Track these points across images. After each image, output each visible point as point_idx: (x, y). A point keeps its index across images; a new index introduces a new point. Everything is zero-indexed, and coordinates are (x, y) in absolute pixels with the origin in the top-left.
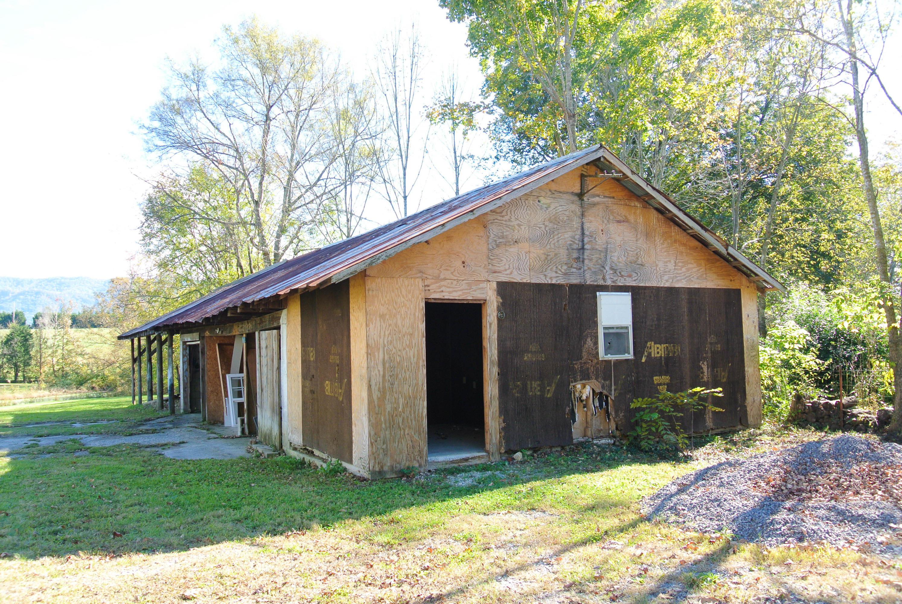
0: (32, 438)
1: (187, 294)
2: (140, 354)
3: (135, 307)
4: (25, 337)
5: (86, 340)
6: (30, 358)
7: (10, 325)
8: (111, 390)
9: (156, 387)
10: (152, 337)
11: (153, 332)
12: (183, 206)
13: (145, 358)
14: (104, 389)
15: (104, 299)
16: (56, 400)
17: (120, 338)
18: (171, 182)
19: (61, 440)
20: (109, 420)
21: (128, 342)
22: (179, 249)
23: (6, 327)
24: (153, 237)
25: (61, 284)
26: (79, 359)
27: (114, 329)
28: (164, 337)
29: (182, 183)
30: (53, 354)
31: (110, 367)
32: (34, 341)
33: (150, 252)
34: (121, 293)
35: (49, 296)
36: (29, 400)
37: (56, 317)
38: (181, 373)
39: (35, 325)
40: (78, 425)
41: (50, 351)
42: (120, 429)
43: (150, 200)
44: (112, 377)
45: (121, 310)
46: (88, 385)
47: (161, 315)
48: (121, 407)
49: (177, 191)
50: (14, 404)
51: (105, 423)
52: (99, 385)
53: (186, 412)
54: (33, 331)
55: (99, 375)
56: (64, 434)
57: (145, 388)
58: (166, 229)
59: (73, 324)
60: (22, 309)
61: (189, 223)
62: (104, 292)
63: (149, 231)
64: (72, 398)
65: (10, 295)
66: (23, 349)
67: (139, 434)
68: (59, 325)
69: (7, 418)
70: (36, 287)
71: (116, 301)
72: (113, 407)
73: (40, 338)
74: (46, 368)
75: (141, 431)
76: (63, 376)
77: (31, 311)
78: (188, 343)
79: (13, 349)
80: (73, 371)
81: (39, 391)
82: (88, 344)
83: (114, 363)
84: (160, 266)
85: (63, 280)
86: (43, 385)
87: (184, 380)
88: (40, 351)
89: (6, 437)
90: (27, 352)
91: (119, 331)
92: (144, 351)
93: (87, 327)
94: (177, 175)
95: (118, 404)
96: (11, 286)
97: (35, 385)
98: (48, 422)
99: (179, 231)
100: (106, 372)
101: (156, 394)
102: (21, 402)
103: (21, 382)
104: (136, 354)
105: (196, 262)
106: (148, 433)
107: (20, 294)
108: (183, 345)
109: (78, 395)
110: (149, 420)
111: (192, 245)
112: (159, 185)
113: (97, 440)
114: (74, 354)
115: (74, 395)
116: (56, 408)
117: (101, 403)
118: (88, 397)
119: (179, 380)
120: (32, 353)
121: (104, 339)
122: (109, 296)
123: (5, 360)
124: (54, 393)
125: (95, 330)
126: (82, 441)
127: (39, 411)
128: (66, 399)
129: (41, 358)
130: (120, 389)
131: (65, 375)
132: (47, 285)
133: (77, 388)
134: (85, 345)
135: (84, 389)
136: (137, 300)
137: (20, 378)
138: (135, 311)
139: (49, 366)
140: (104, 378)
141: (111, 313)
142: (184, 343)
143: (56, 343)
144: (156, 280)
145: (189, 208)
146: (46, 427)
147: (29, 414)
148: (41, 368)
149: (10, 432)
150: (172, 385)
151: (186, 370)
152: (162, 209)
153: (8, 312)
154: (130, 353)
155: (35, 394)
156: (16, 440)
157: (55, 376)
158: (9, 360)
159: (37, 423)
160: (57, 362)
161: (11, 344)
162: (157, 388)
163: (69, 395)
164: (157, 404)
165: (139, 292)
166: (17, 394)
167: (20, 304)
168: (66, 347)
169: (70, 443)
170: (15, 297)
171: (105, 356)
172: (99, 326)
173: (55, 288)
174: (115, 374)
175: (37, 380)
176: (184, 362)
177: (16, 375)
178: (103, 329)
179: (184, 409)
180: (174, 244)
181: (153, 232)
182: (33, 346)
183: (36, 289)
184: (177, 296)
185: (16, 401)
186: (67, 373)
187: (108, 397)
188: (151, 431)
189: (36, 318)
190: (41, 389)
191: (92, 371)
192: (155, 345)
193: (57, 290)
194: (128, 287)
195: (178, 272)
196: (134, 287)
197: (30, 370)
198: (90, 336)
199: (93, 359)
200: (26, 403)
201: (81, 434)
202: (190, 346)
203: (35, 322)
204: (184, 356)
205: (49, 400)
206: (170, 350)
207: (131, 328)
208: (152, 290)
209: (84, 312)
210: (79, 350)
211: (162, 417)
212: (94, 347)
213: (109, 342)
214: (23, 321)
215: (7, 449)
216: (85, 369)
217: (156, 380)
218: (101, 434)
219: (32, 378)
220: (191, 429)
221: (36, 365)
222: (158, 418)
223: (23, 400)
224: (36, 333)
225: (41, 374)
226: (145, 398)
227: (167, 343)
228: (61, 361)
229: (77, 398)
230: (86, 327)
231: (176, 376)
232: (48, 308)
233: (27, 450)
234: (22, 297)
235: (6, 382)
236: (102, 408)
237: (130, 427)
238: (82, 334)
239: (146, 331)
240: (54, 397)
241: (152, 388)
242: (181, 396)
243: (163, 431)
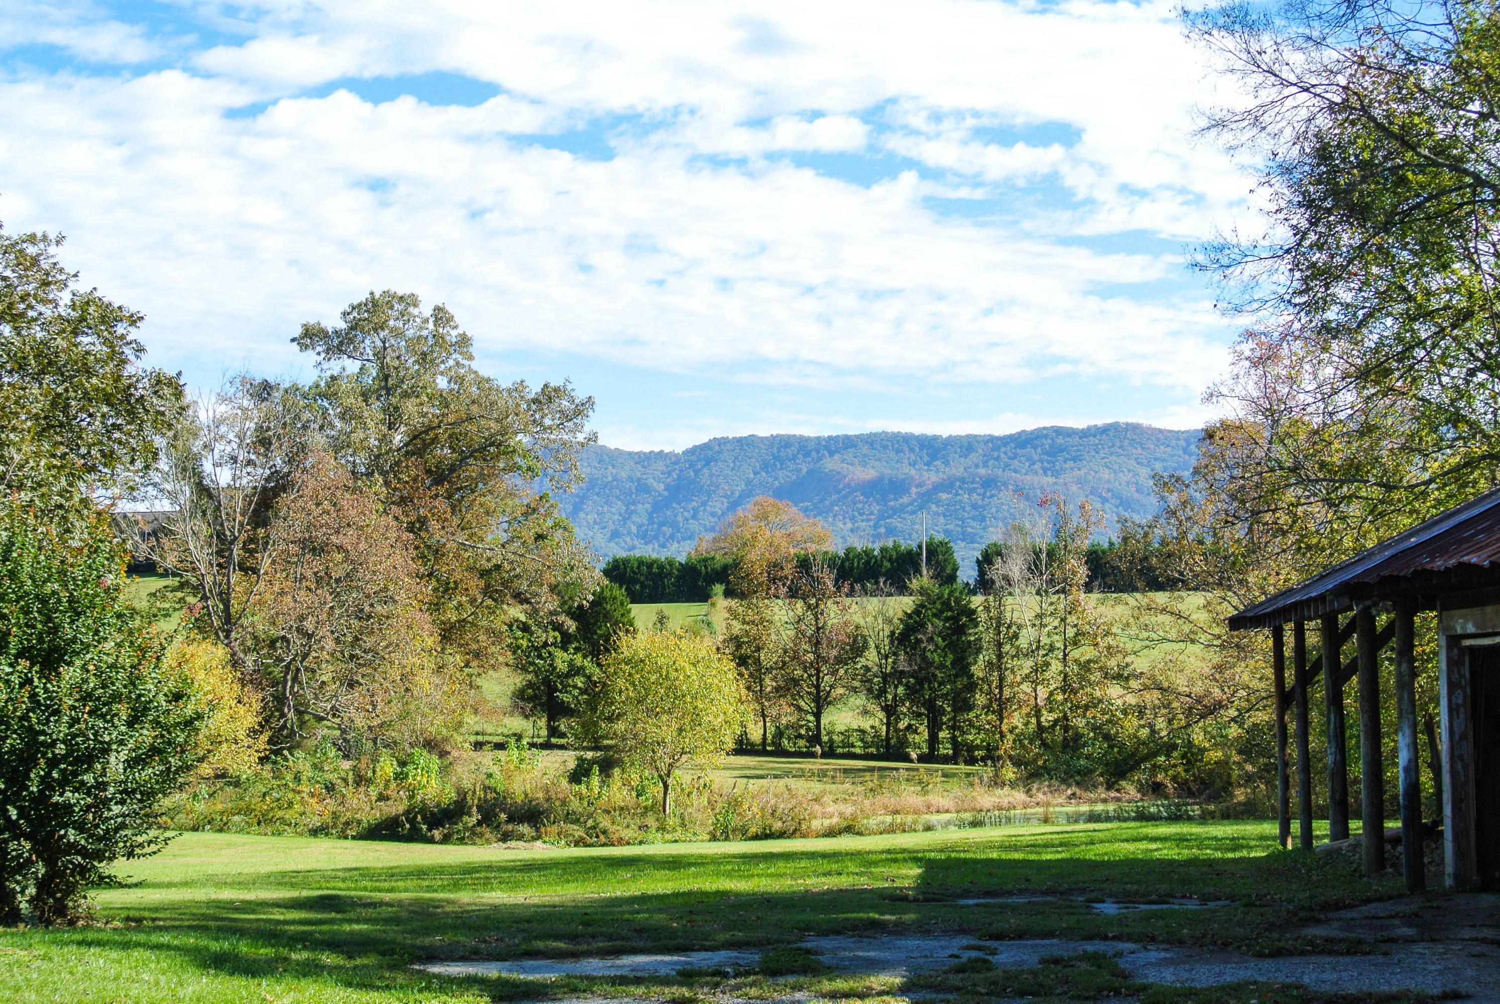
0: (973, 942)
1: (1457, 469)
2: (1305, 677)
3: (1284, 519)
4: (955, 619)
5: (1133, 631)
6: (972, 687)
7: (915, 584)
8: (1213, 798)
9: (1360, 793)
10: (1342, 620)
11: (1346, 601)
12: (1435, 164)
13: (1318, 693)
14: (1191, 794)
15: (1185, 496)
16: (1046, 820)
17: (1237, 623)
18: (1389, 84)
19: (1057, 952)
20: (1205, 899)
21: (1262, 639)
22: (1427, 315)
23: (902, 589)
24: (1338, 278)
25: (1054, 452)
26: (1114, 691)
27: (1218, 593)
28: (1382, 620)
29: (1427, 85)
30: (1036, 675)
31: (1209, 720)
32: (983, 632)
33: (1329, 331)
34: (1237, 472)
35: (1019, 491)
36: (968, 816)
37: (1044, 556)
38: (1443, 747)
39: (984, 584)
40: (1109, 908)
41: (1027, 665)
42: (1240, 932)
43: (1323, 153)
44: (1216, 755)
45: (1240, 531)
46: (1143, 777)
47: (1370, 545)
48: (1244, 853)
49: (1411, 114)
50: (928, 828)
51: (1192, 905)
52: (1174, 779)
53: (1462, 884)
54: (977, 601)
55: (1175, 747)
56: (1066, 934)
57: (1322, 796)
58: (1380, 248)
59: (1091, 579)
60: (946, 531)
61: (1458, 221)
62: (1186, 474)
63: (1319, 257)
64: (1093, 818)
65: (914, 490)
66: (950, 657)
67: (1303, 953)
68: (1051, 582)
69: (904, 872)
70: (985, 464)
71: (1223, 502)
72: (1219, 855)
73: (998, 627)
74: (1016, 720)
75: (1311, 942)
76: (1065, 745)
77: (970, 539)
78: (1467, 643)
79: (924, 658)
80: (1095, 728)
81: (999, 792)
82: (1138, 645)
83: (1219, 705)
84: (1363, 375)
85: (1060, 440)
86: (1009, 772)
87: (1453, 772)
88: (997, 665)
89: (900, 930)
90: (962, 666)
91: (1235, 601)
92: (1317, 666)
93: (1135, 589)
94: (1410, 59)
95: (1236, 844)
96: (913, 464)
97: (987, 771)
98: (1021, 892)
99: (1424, 250)
100: (1198, 737)
101: (1358, 817)
102: (947, 824)
103: (946, 760)
104: (1290, 675)
105: (1488, 355)
106: (1331, 953)
107: (939, 487)
108: (1449, 648)
109: (1111, 807)
110: (1337, 906)
111: (1471, 295)
112: (1353, 99)
113: (1166, 963)
114: (1096, 676)
115: (1099, 807)
116: (1046, 846)
117: (1181, 840)
118: (1143, 817)
119: (1436, 767)
120: (978, 670)
121: (1186, 628)
122: (1202, 484)
123: (901, 690)
124: (1040, 797)
125: (1161, 598)
126: (1122, 964)
127: (995, 855)
128: (1074, 819)
129: (1001, 687)
130: (1240, 795)
131: (1074, 742)
132: (1015, 456)
133: (1109, 787)
134: (1129, 646)
135: (1130, 790)
136: (1290, 495)
137: (946, 749)
138: (1284, 533)
139: (1025, 711)
140: (1192, 755)
141: (1209, 540)
142: (1453, 641)
143: (1045, 640)
144: (1353, 426)
145: (1457, 165)
146: (1014, 909)
147: (965, 861)
148: (1001, 719)
149: (909, 917)
150: (1414, 787)
151: (1463, 737)
152: (1364, 179)
153: (908, 544)
154: (1270, 672)
155: (986, 799)
156: (929, 944)
157: (1044, 744)
158: (912, 693)
159: (988, 894)
160: (1049, 699)
161: (919, 641)
162: (1363, 796)
163: (1085, 808)
164: (1363, 850)
165: (1294, 470)
166: (937, 799)
167: (942, 519)
168: (1075, 654)
169: (1084, 966)
170: (927, 498)
171: (1191, 682)
172: (1170, 584)
173: (1037, 466)
174: (1223, 743)
175: (991, 756)
176: (1452, 710)
177: (933, 740)
178: (1184, 594)
179: (1456, 876)
180: (1410, 298)
181: (1338, 260)
182: (979, 650)
183: (982, 471)
184: (1426, 476)
185: (934, 818)
186: (1078, 736)
187: (1205, 818)
188: (1343, 946)
189: (986, 560)
190: (1003, 784)
191: (1153, 732)
192: (1351, 648)
193: (1045, 470)
194: (1259, 453)
195: (1423, 393)
196: (1279, 452)
197: (971, 725)
198: (1145, 619)
199: (1156, 694)
200: (961, 825)
201: (1118, 938)
202: (1472, 649)
203: (982, 573)
204: (1452, 687)
205: (1027, 819)
206: (1404, 667)
207: (1271, 590)
208: (1337, 459)
209: (1125, 540)
210: (1112, 663)
211: (1380, 899)
212: (1158, 653)
213: (1203, 638)
214: (949, 570)
215: (903, 970)
216: (1131, 724)
217: (1357, 770)
218: (1181, 942)
219: (978, 748)
220: (1479, 949)
221: (987, 708)
222: (1368, 901)
223: (953, 816)
224: (987, 609)
225: (1002, 736)
226: (1322, 828)
227: (1394, 642)
228: (1060, 697)
229: (1108, 819)
230: (1131, 588)
231: (1425, 755)
232: (1020, 529)
233: (955, 979)
234: (944, 496)
235: (907, 758)
236: (1185, 854)
237: (1271, 926)
238: (1120, 609)
239: (1321, 598)
240: (1040, 810)
241: (1345, 794)
242: (1447, 828)
243: (1384, 947)
